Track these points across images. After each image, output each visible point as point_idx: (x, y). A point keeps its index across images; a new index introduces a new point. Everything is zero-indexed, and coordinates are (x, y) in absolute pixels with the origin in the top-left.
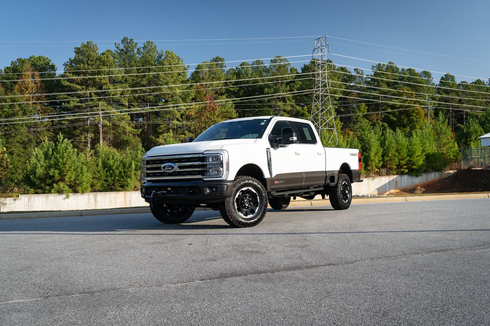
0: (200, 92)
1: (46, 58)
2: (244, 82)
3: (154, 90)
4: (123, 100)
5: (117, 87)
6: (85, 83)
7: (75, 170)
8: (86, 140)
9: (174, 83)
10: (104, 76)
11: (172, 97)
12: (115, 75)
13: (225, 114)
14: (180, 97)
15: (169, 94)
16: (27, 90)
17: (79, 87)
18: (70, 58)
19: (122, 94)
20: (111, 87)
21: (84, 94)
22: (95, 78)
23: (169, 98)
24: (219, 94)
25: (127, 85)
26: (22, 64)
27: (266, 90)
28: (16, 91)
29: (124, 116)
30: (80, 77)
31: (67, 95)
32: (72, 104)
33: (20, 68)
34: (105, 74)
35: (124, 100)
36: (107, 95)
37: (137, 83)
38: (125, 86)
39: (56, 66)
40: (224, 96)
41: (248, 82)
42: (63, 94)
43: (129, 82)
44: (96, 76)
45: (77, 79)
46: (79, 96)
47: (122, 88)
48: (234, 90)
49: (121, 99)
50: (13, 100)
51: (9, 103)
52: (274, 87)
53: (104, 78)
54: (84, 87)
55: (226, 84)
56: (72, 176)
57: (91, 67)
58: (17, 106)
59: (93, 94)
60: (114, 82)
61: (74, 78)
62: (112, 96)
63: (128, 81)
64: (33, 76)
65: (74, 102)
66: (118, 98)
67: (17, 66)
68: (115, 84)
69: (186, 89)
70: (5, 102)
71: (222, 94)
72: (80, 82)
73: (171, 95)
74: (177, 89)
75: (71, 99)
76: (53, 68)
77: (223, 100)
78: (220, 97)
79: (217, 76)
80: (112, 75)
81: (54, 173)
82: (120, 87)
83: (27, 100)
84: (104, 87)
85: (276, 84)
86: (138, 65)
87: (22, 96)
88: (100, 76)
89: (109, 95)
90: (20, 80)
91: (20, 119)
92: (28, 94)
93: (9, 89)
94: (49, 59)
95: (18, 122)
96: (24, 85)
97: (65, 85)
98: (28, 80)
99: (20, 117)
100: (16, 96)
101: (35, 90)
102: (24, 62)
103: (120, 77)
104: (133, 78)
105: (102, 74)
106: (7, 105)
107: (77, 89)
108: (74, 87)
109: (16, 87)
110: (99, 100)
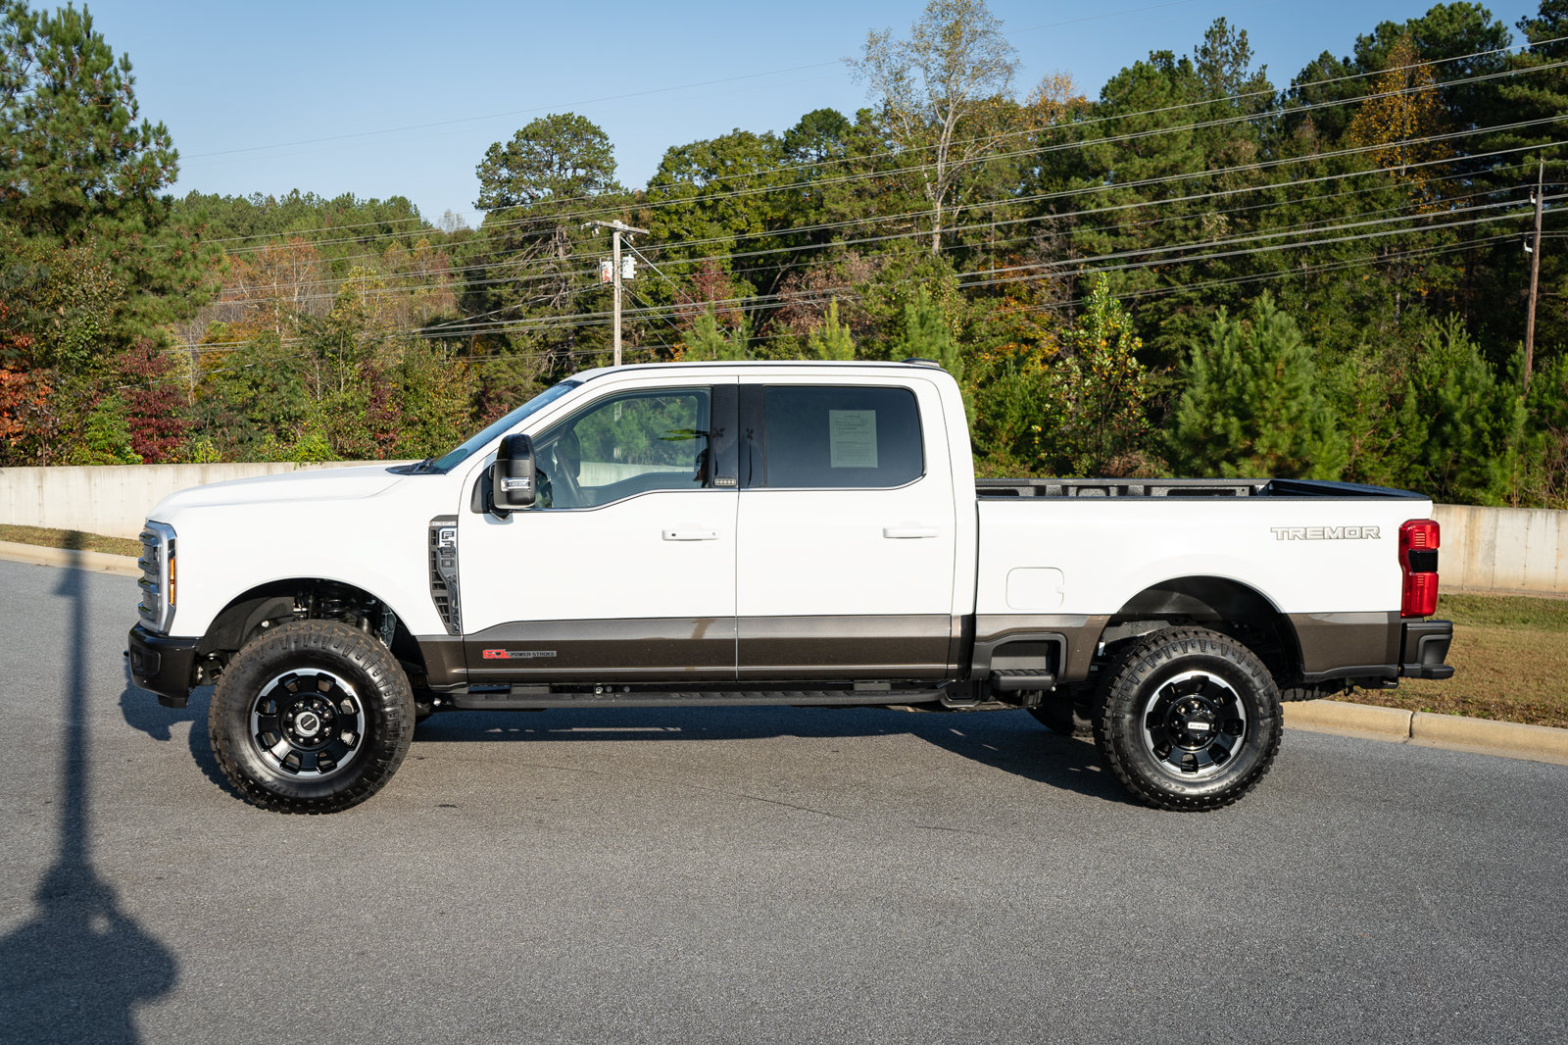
1: (1473, 6)
7: (1291, 421)
16: (1388, 127)
17: (1560, 100)
26: (1388, 43)
28: (1350, 135)
31: (1516, 132)
32: (1528, 164)
33: (1378, 56)
39: (1508, 32)
42: (1503, 132)
45: (1559, 69)
50: (1337, 167)
51: (1321, 176)
58: (1344, 185)
61: (1546, 67)
64: (1412, 79)
67: (1372, 51)
70: (1311, 176)
75: (1531, 145)
76: (1496, 37)
83: (1383, 160)
87: (1369, 149)
90: (1370, 98)
91: (1350, 226)
92: (1389, 141)
93: (1331, 130)
94: (1485, 8)
95: (1340, 239)
96: (1381, 113)
97: (1511, 97)
98: (1394, 92)
99: (1348, 221)
100: (1347, 152)
101: (1412, 126)
102: (1395, 33)
106: (1317, 183)
107: (1555, 107)
108: (1543, 103)
109: (1356, 121)
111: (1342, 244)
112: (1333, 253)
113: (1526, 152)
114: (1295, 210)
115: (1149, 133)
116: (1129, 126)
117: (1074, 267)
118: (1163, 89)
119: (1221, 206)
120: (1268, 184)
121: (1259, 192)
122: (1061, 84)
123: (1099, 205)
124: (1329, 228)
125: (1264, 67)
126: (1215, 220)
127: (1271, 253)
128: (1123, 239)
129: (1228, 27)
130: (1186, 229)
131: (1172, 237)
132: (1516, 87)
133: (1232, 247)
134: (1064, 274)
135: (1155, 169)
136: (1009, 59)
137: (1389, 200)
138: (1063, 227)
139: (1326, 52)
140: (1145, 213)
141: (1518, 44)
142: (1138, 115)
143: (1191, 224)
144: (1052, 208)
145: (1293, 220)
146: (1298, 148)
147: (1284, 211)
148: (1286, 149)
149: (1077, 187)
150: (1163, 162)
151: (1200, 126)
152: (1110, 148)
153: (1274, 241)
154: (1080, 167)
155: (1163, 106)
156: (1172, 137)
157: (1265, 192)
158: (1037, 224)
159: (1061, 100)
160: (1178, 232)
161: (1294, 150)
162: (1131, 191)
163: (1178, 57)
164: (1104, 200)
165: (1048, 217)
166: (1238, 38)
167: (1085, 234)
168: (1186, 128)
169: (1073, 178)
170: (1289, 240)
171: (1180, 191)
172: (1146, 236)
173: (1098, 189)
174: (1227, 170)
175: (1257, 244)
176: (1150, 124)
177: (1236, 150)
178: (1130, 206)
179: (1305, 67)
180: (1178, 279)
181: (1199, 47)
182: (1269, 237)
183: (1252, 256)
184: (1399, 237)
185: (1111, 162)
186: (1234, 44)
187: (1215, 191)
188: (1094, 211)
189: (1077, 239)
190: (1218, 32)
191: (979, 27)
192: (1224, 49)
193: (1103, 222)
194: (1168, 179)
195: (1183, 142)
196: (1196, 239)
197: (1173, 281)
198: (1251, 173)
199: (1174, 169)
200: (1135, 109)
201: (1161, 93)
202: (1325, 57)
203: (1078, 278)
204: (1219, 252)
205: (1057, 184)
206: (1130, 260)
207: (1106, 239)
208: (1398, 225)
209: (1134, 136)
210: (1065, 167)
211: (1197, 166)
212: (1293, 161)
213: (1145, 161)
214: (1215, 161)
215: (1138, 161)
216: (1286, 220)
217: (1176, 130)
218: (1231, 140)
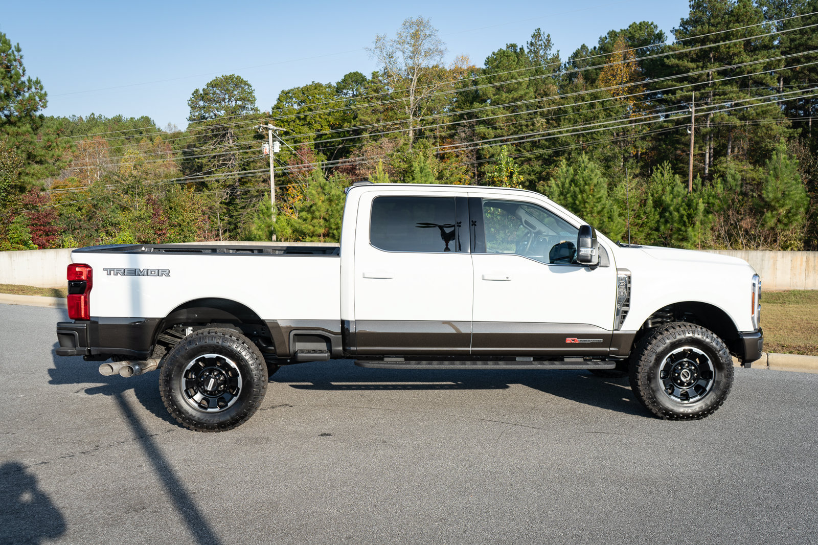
1: (650, 23)
4: (768, 78)
5: (759, 56)
6: (702, 58)
8: (700, 152)
10: (736, 41)
12: (757, 37)
16: (615, 78)
17: (692, 65)
18: (682, 19)
19: (767, 67)
20: (748, 59)
21: (700, 76)
22: (718, 46)
26: (614, 40)
28: (599, 82)
29: (768, 107)
30: (694, 48)
31: (673, 80)
32: (679, 94)
33: (609, 45)
34: (738, 36)
35: (771, 79)
36: (738, 74)
37: (800, 45)
38: (774, 53)
39: (665, 35)
42: (667, 81)
44: (721, 43)
45: (690, 51)
46: (691, 80)
47: (767, 58)
49: (765, 78)
50: (595, 97)
51: (588, 101)
53: (735, 45)
54: (701, 64)
57: (714, 28)
58: (598, 105)
59: (715, 75)
60: (751, 49)
61: (685, 50)
62: (748, 73)
64: (625, 56)
65: (683, 91)
66: (760, 76)
67: (606, 43)
68: (756, 52)
70: (583, 100)
72: (694, 56)
75: (679, 86)
76: (660, 37)
80: (750, 36)
82: (763, 57)
83: (614, 93)
84: (737, 59)
86: (806, 10)
87: (608, 88)
88: (727, 42)
89: (741, 73)
90: (607, 65)
91: (601, 124)
92: (617, 84)
93: (590, 79)
94: (655, 24)
95: (597, 130)
96: (612, 72)
97: (670, 64)
98: (618, 63)
99: (600, 122)
100: (599, 90)
101: (626, 77)
102: (616, 35)
103: (767, 39)
104: (792, 36)
105: (731, 37)
106: (586, 104)
107: (689, 69)
108: (684, 67)
109: (601, 75)
110: (725, 83)
111: (598, 132)
112: (594, 136)
113: (677, 89)
114: (577, 116)
115: (508, 82)
116: (500, 78)
117: (477, 145)
118: (514, 61)
119: (542, 115)
120: (564, 105)
121: (560, 108)
122: (464, 59)
123: (487, 115)
124: (592, 125)
125: (558, 51)
126: (540, 121)
127: (566, 137)
128: (499, 131)
129: (542, 33)
130: (527, 126)
131: (522, 130)
132: (672, 59)
133: (549, 134)
134: (472, 148)
135: (512, 98)
136: (442, 48)
137: (618, 111)
138: (471, 126)
139: (583, 44)
140: (508, 119)
141: (670, 40)
142: (504, 73)
143: (530, 123)
144: (465, 117)
145: (576, 122)
146: (576, 88)
147: (572, 117)
148: (571, 89)
149: (477, 107)
150: (515, 95)
151: (532, 78)
152: (491, 89)
153: (567, 131)
154: (477, 98)
155: (515, 69)
156: (520, 84)
157: (563, 108)
158: (459, 124)
159: (465, 67)
160: (524, 127)
161: (574, 89)
162: (502, 109)
163: (519, 46)
164: (489, 113)
165: (464, 121)
166: (546, 38)
167: (481, 129)
168: (525, 80)
169: (475, 103)
170: (574, 131)
171: (524, 108)
172: (509, 129)
173: (487, 108)
174: (545, 98)
175: (560, 133)
176: (510, 77)
177: (548, 89)
178: (501, 115)
179: (575, 51)
180: (524, 148)
181: (529, 42)
182: (566, 129)
183: (558, 138)
184: (623, 128)
185: (492, 95)
186: (544, 41)
187: (540, 107)
188: (485, 118)
189: (478, 131)
190: (537, 35)
191: (428, 33)
192: (540, 42)
193: (489, 123)
194: (518, 103)
195: (524, 86)
196: (532, 130)
197: (522, 150)
198: (556, 100)
199: (521, 98)
200: (502, 71)
201: (513, 63)
202: (583, 47)
203: (479, 150)
204: (543, 136)
205: (467, 106)
206: (502, 141)
207: (491, 131)
208: (622, 123)
209: (502, 83)
210: (470, 98)
211: (531, 97)
212: (575, 94)
213: (507, 95)
214: (539, 94)
215: (504, 95)
216: (572, 122)
217: (521, 80)
218: (546, 84)
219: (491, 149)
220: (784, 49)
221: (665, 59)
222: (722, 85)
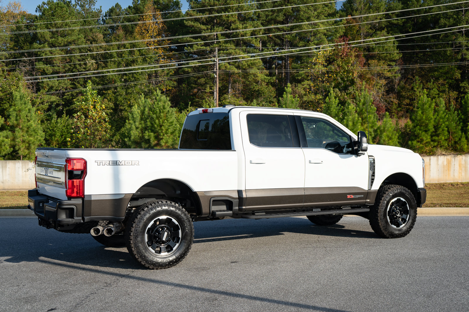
0: (351, 28)
2: (414, 12)
3: (292, 28)
4: (254, 41)
5: (247, 25)
6: (210, 22)
7: (172, 133)
8: (211, 90)
9: (318, 17)
10: (232, 13)
11: (315, 35)
12: (246, 12)
13: (383, 55)
14: (325, 34)
15: (311, 32)
16: (148, 32)
17: (203, 27)
19: (253, 33)
20: (241, 26)
21: (209, 36)
22: (221, 15)
23: (311, 36)
24: (376, 29)
25: (259, 23)
26: (144, 3)
27: (442, 21)
28: (135, 34)
29: (255, 61)
30: (204, 16)
32: (196, 49)
33: (141, 7)
34: (234, 9)
35: (256, 41)
36: (234, 37)
37: (272, 19)
38: (257, 24)
39: (181, 3)
40: (384, 32)
41: (419, 12)
43: (262, 19)
44: (223, 14)
45: (202, 18)
46: (204, 38)
47: (253, 27)
48: (398, 23)
49: (252, 41)
50: (133, 46)
51: (128, 48)
52: (455, 16)
53: (232, 15)
54: (209, 27)
55: (387, 16)
56: (169, 141)
58: (136, 52)
59: (219, 36)
60: (243, 19)
61: (198, 17)
62: (241, 37)
63: (261, 17)
64: (154, 16)
65: (198, 45)
66: (249, 39)
67: (138, 5)
68: (246, 22)
69: (333, 24)
70: (125, 47)
71: (381, 29)
72: (205, 21)
73: (314, 33)
74: (321, 25)
75: (194, 42)
76: (177, 4)
77: (381, 37)
78: (379, 32)
79: (375, 5)
80: (241, 11)
81: (149, 136)
82: (250, 26)
83: (147, 44)
84: (233, 26)
85: (457, 13)
87: (143, 39)
88: (227, 14)
89: (237, 36)
90: (141, 22)
91: (140, 67)
92: (149, 37)
93: (129, 32)
95: (137, 71)
96: (145, 27)
97: (188, 25)
98: (149, 22)
99: (139, 65)
100: (136, 41)
101: (156, 32)
103: (252, 14)
104: (267, 13)
105: (229, 9)
106: (127, 51)
107: (201, 29)
108: (198, 28)
109: (137, 29)
110: (226, 42)
111: (138, 72)
112: (135, 75)
113: (194, 44)
114: (120, 60)
115: (63, 29)
116: (55, 25)
117: (37, 79)
118: (67, 12)
119: (93, 57)
120: (110, 50)
121: (106, 53)
122: (15, 6)
123: (46, 54)
124: (133, 67)
125: (101, 7)
126: (91, 62)
127: (112, 75)
128: (56, 69)
130: (80, 65)
131: (76, 68)
132: (190, 22)
133: (99, 73)
134: (33, 81)
135: (67, 42)
138: (32, 63)
139: (117, 3)
140: (64, 59)
142: (59, 21)
143: (82, 63)
144: (26, 54)
145: (120, 64)
146: (119, 37)
147: (116, 60)
148: (114, 38)
149: (36, 47)
150: (70, 39)
151: (82, 27)
152: (49, 33)
154: (35, 38)
156: (73, 30)
157: (109, 53)
158: (20, 61)
159: (17, 12)
160: (78, 66)
162: (58, 50)
164: (48, 52)
165: (25, 59)
167: (40, 66)
168: (76, 28)
169: (34, 43)
170: (117, 71)
171: (78, 51)
172: (64, 67)
173: (45, 49)
174: (94, 44)
175: (108, 72)
176: (64, 25)
177: (96, 36)
178: (58, 56)
179: (111, 8)
180: (78, 83)
182: (112, 70)
183: (106, 76)
184: (155, 71)
185: (49, 38)
187: (90, 51)
188: (44, 57)
189: (38, 67)
193: (48, 62)
194: (72, 47)
195: (76, 33)
197: (77, 84)
198: (103, 46)
199: (74, 42)
200: (57, 18)
201: (67, 13)
202: (117, 5)
203: (38, 82)
204: (94, 74)
205: (27, 45)
206: (58, 77)
207: (49, 68)
208: (155, 67)
209: (58, 29)
210: (29, 39)
211: (83, 42)
212: (118, 43)
213: (63, 39)
214: (88, 40)
215: (60, 39)
216: (117, 63)
217: (74, 28)
218: (93, 33)
219: (50, 83)
220: (262, 22)
221: (185, 21)
222: (224, 43)
